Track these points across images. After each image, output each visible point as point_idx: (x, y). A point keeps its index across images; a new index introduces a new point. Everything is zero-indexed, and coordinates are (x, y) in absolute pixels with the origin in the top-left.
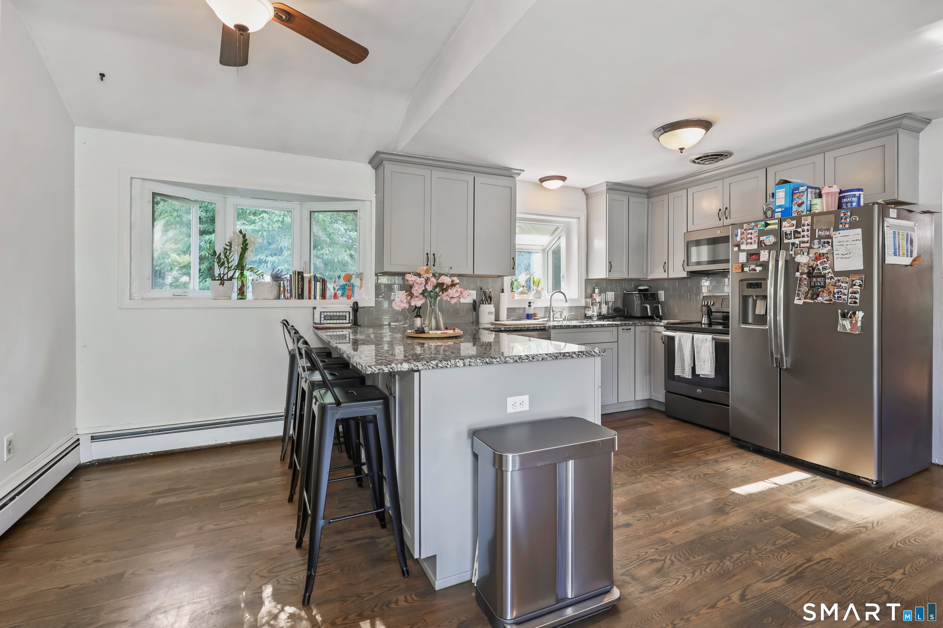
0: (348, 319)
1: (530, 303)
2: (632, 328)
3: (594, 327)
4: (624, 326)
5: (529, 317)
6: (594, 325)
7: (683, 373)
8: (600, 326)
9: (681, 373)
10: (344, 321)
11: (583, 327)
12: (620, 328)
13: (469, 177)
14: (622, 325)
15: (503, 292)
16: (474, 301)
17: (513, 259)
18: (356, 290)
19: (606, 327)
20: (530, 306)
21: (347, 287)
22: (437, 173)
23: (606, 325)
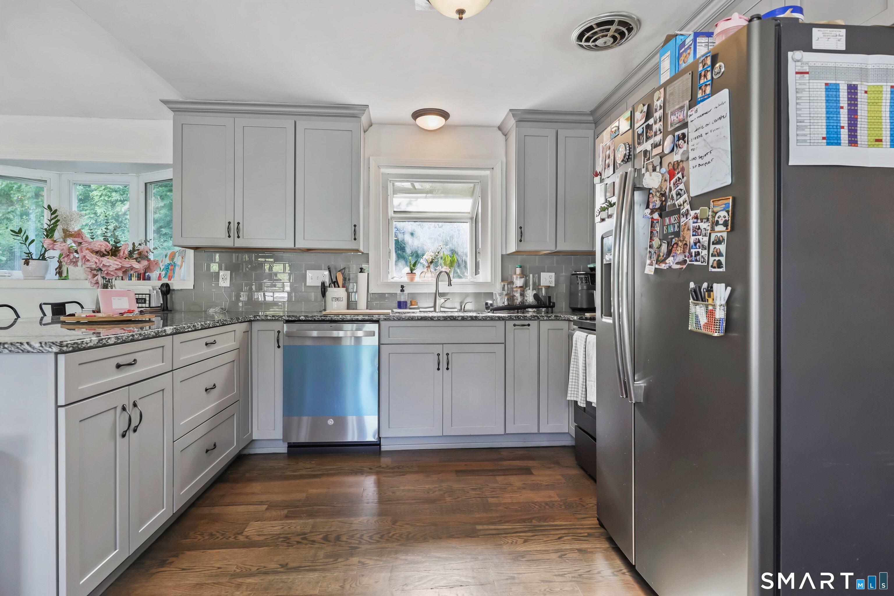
0: (147, 302)
1: (402, 287)
2: (534, 324)
3: (458, 320)
4: (516, 320)
5: (401, 305)
6: (459, 317)
7: (576, 397)
8: (469, 319)
9: (574, 397)
10: (144, 305)
11: (439, 320)
12: (510, 324)
13: (288, 123)
14: (510, 319)
15: (361, 272)
16: (323, 284)
17: (355, 226)
18: (177, 268)
19: (480, 320)
20: (402, 291)
21: (170, 267)
22: (242, 121)
23: (480, 318)
